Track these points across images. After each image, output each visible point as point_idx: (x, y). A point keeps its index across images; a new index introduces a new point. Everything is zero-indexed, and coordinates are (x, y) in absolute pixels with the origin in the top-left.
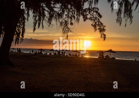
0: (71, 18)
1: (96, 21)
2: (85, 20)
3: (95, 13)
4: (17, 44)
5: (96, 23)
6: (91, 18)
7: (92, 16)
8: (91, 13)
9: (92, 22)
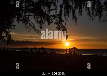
0: (40, 23)
1: (60, 25)
2: (49, 24)
3: (58, 19)
4: (8, 44)
5: (60, 26)
6: (56, 23)
7: (56, 21)
8: (55, 19)
9: (57, 25)
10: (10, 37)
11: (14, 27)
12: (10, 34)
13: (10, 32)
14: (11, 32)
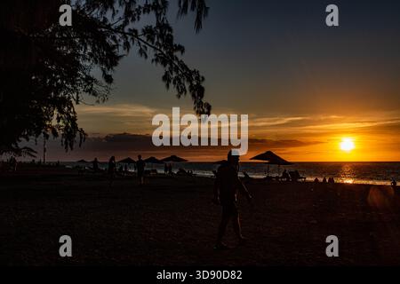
7: (158, 52)
8: (155, 43)
10: (73, 120)
11: (89, 84)
12: (74, 113)
13: (72, 106)
14: (77, 103)
